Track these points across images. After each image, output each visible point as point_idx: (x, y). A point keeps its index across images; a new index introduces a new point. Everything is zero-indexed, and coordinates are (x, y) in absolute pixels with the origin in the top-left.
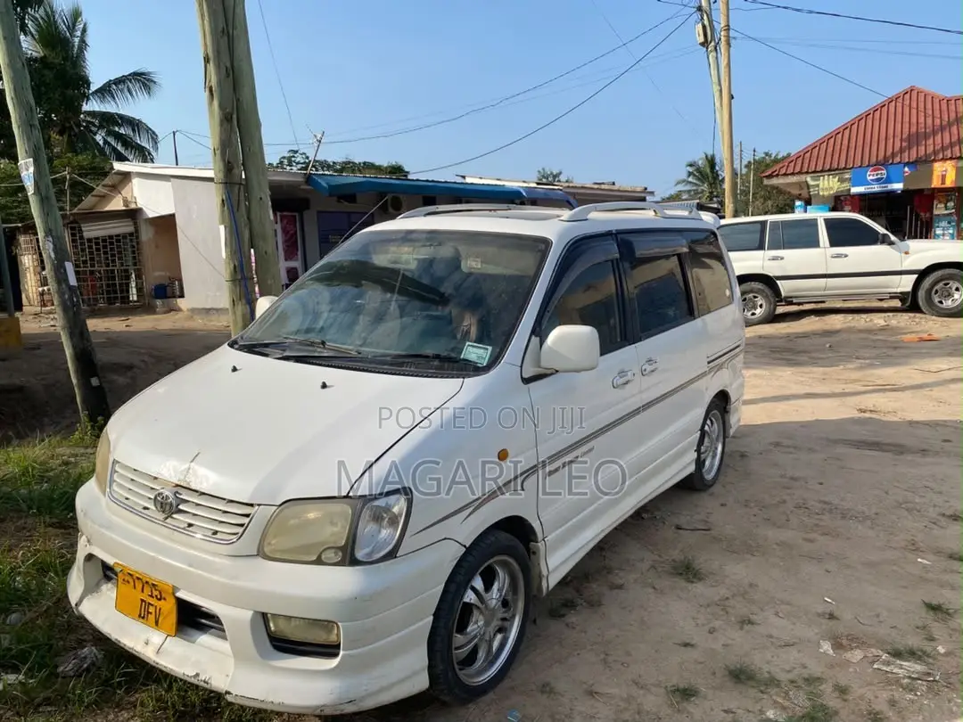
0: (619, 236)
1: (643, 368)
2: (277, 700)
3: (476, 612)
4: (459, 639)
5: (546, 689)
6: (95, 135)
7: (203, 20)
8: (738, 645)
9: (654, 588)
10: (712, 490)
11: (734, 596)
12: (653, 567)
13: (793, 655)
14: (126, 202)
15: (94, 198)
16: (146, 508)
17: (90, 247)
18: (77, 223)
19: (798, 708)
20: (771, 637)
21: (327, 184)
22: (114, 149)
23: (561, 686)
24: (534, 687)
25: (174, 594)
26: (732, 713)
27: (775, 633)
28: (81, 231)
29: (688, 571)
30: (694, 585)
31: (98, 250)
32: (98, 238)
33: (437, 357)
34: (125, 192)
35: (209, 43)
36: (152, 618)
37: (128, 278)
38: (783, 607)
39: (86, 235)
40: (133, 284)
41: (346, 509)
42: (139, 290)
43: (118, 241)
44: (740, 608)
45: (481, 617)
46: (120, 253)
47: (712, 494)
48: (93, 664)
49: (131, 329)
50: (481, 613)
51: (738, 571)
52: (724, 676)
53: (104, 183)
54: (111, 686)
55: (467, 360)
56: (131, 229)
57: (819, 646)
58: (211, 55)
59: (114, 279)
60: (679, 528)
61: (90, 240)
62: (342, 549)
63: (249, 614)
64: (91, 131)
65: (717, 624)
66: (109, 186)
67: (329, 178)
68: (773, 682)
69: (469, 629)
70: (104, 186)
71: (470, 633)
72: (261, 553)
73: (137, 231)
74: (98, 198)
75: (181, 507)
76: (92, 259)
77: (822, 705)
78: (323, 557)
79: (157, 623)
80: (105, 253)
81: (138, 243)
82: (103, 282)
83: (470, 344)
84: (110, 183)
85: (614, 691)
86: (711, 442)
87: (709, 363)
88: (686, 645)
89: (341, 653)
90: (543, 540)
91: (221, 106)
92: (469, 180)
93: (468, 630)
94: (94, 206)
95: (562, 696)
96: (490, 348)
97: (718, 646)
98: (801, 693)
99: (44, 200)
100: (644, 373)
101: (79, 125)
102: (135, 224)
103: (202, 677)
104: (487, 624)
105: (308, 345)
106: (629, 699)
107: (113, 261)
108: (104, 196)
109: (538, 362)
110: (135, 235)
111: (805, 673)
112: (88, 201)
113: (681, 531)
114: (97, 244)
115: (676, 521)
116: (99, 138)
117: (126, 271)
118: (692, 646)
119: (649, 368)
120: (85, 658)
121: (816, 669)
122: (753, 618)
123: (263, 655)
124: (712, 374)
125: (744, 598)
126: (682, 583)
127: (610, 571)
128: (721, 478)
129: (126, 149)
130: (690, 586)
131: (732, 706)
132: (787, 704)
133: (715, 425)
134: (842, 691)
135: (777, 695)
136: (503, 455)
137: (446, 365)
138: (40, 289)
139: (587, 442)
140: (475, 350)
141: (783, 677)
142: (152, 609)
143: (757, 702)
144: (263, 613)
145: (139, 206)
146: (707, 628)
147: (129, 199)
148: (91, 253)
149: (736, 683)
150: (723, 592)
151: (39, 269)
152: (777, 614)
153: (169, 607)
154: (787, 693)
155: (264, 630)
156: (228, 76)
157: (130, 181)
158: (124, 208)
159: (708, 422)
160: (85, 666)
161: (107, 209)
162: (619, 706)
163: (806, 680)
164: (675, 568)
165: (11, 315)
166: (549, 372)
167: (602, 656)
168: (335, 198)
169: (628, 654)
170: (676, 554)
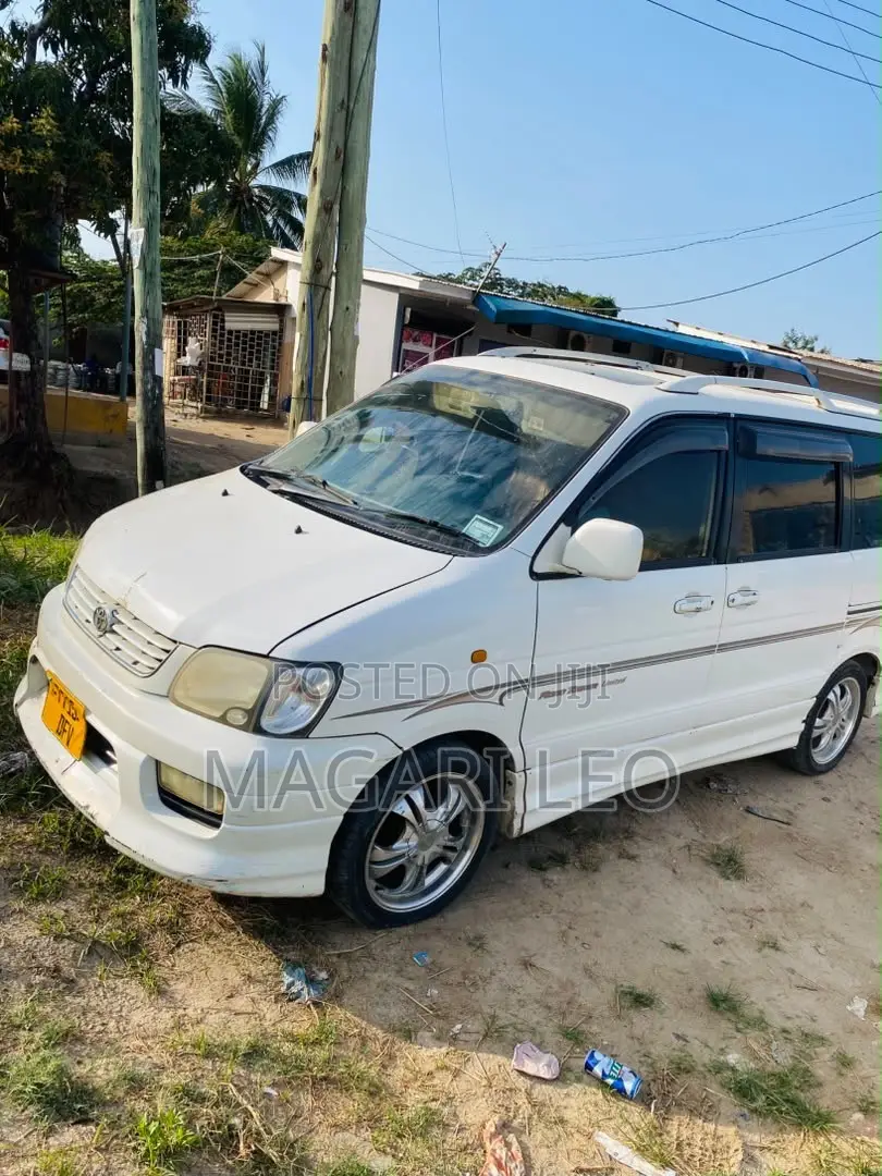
0: (739, 423)
1: (731, 598)
2: (148, 855)
3: (409, 829)
4: (381, 853)
5: (478, 943)
6: (266, 214)
7: (322, 90)
8: (742, 967)
9: (674, 871)
10: (821, 778)
11: (773, 910)
12: (689, 847)
13: (807, 1001)
14: (277, 295)
15: (245, 285)
16: (87, 621)
17: (229, 340)
18: (221, 310)
19: (773, 1063)
20: (793, 972)
21: (496, 306)
22: (283, 233)
23: (493, 944)
24: (463, 936)
25: (84, 716)
26: (685, 1040)
27: (800, 968)
28: (223, 321)
29: (729, 864)
30: (728, 882)
31: (237, 345)
32: (239, 331)
33: (434, 525)
34: (278, 283)
35: (324, 117)
36: (65, 735)
37: (262, 382)
38: (831, 941)
39: (228, 326)
40: (266, 390)
41: (263, 669)
42: (272, 397)
43: (260, 338)
44: (772, 926)
45: (415, 836)
46: (258, 351)
47: (817, 783)
48: (21, 770)
49: (250, 440)
50: (416, 831)
51: (795, 882)
52: (700, 997)
53: (258, 269)
54: (25, 796)
55: (468, 536)
56: (276, 327)
57: (850, 1001)
58: (322, 132)
59: (247, 380)
60: (748, 810)
61: (230, 332)
62: (249, 712)
63: (141, 756)
64: (262, 209)
65: (730, 935)
66: (262, 274)
67: (502, 300)
68: (760, 1023)
69: (396, 846)
70: (258, 273)
71: (394, 850)
72: (169, 696)
73: (281, 330)
74: (249, 287)
75: (114, 627)
76: (229, 354)
77: (807, 1070)
78: (228, 715)
79: (68, 743)
80: (244, 349)
81: (280, 344)
82: (236, 382)
83: (479, 517)
84: (264, 271)
85: (556, 971)
86: (837, 716)
87: (849, 613)
88: (675, 947)
89: (223, 825)
90: (524, 771)
91: (322, 193)
92: (681, 329)
93: (394, 847)
94: (246, 294)
95: (492, 956)
96: (500, 527)
97: (715, 962)
98: (789, 1048)
99: (148, 277)
100: (731, 604)
101: (251, 200)
102: (281, 321)
103: (90, 810)
104: (422, 846)
105: (311, 482)
106: (566, 985)
107: (251, 360)
108: (256, 285)
109: (560, 558)
110: (279, 335)
111: (809, 1027)
112: (240, 288)
113: (750, 815)
114: (237, 338)
115: (751, 803)
116: (269, 219)
117: (262, 374)
118: (683, 950)
119: (739, 599)
120: (15, 762)
121: (826, 1026)
122: (782, 943)
123: (148, 804)
124: (853, 629)
125: (785, 916)
126: (714, 874)
127: (629, 835)
128: (843, 767)
129: (294, 233)
130: (722, 882)
131: (690, 1032)
132: (763, 1054)
133: (848, 697)
134: (845, 1062)
135: (756, 1040)
136: (478, 657)
137: (442, 536)
138: (172, 378)
139: (620, 669)
140: (481, 525)
141: (777, 1022)
142: (67, 727)
143: (724, 1039)
144: (157, 761)
145: (290, 302)
146: (714, 937)
147: (281, 292)
148: (229, 347)
149: (711, 1009)
150: (762, 900)
151: (174, 356)
152: (816, 948)
153: (79, 730)
154: (769, 1043)
155: (155, 777)
156: (337, 157)
157: (286, 271)
158: (274, 302)
159: (837, 689)
160: (13, 769)
161: (258, 299)
162: (550, 987)
163: (806, 1036)
164: (714, 856)
165: (122, 400)
166: (570, 571)
167: (564, 928)
168: (505, 327)
169: (597, 935)
170: (724, 839)
